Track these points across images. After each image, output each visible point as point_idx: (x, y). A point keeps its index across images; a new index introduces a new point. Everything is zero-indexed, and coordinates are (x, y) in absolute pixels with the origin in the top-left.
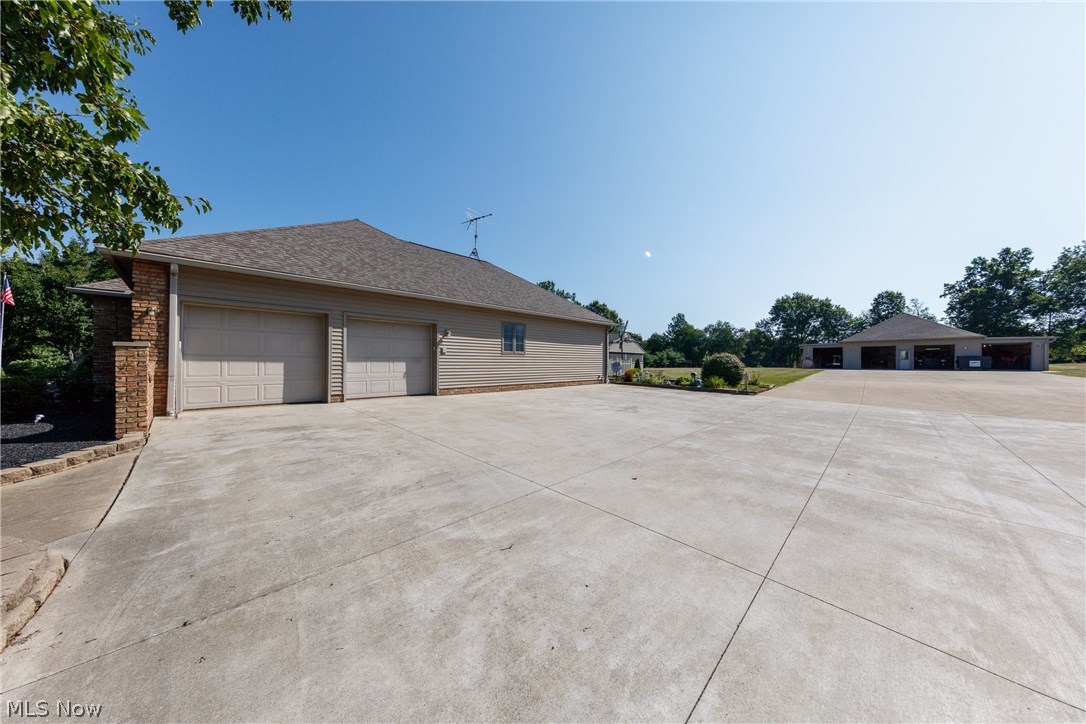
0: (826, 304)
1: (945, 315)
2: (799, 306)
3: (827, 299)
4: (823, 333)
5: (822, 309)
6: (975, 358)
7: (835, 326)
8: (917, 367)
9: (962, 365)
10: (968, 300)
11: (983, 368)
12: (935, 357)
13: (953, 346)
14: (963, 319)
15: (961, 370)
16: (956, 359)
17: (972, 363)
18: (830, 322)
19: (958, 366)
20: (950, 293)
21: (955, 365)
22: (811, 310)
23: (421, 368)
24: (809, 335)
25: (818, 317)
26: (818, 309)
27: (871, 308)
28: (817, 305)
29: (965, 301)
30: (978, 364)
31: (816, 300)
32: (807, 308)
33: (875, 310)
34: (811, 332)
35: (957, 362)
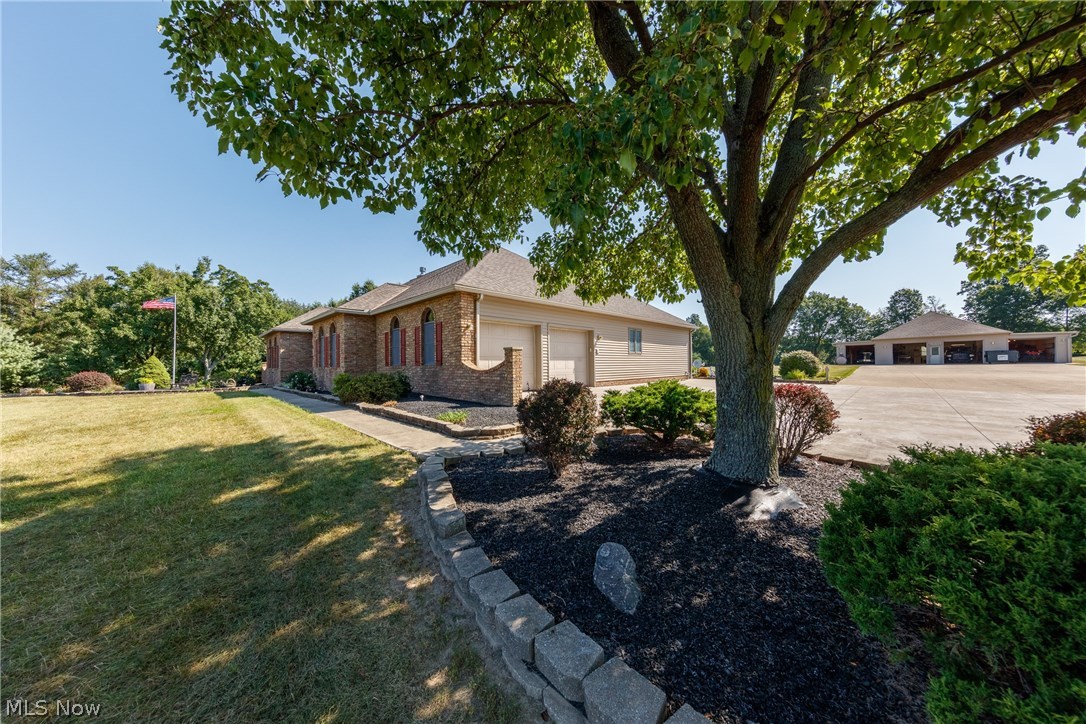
0: (843, 302)
1: (963, 312)
2: (816, 305)
3: (843, 298)
4: (840, 331)
5: (839, 308)
6: (1002, 352)
7: (852, 325)
8: (947, 361)
9: (991, 358)
10: (986, 297)
11: (1010, 362)
12: (965, 352)
13: (981, 341)
14: (981, 315)
15: (990, 363)
16: (984, 354)
17: (1000, 357)
18: (847, 321)
19: (987, 360)
20: (967, 290)
21: (984, 359)
22: (828, 309)
23: (583, 365)
24: (827, 333)
25: (836, 315)
26: (835, 308)
27: (888, 305)
28: (834, 304)
29: (983, 298)
30: (1005, 357)
31: (833, 299)
32: (823, 307)
33: (892, 307)
34: (829, 330)
35: (986, 356)
